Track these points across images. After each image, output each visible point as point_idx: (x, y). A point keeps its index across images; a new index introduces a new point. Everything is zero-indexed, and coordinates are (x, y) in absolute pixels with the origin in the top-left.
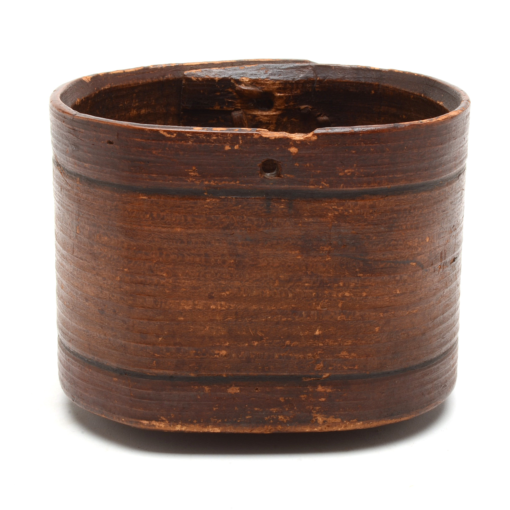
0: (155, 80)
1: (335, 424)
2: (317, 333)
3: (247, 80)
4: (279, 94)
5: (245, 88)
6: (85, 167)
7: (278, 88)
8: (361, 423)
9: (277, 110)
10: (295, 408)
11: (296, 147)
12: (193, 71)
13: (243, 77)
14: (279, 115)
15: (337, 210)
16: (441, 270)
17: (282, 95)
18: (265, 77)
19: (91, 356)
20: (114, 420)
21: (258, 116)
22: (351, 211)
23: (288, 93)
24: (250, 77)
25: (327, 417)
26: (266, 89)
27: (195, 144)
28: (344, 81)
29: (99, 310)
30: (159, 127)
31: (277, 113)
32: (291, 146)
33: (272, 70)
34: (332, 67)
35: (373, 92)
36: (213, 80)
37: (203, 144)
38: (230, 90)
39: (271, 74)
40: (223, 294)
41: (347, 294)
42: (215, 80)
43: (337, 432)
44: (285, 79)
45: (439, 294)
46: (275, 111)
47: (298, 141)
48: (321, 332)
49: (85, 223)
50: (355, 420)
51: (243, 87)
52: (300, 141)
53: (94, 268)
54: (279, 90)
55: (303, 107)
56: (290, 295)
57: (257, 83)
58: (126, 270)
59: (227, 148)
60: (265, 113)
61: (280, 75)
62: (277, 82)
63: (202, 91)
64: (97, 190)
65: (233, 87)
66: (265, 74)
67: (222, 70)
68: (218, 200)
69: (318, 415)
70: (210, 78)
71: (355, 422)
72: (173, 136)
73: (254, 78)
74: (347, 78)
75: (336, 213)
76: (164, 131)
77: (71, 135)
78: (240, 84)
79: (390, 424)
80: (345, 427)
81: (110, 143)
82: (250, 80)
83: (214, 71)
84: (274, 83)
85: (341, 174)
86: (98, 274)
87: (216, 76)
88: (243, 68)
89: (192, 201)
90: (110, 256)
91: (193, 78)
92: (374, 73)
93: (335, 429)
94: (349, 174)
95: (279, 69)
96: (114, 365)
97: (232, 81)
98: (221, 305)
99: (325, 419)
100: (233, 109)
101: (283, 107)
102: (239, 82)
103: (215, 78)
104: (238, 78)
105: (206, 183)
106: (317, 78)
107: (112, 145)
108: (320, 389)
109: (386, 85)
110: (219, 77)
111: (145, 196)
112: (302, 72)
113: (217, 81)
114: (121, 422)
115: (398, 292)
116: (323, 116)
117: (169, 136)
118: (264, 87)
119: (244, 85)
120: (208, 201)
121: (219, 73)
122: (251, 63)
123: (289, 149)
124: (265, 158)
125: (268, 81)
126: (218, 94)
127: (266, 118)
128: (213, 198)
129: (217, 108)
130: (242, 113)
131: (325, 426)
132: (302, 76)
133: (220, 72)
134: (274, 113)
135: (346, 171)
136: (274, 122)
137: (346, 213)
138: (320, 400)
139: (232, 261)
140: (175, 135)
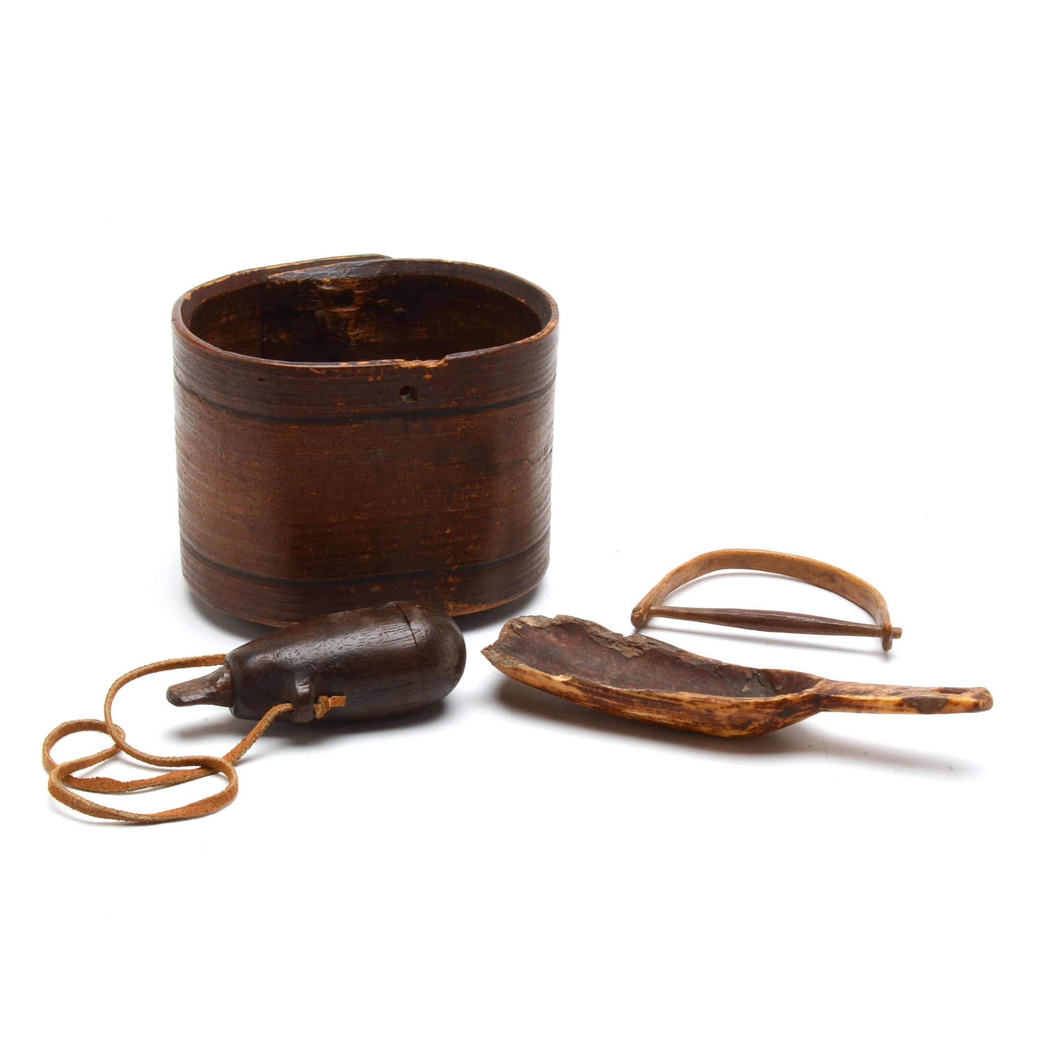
0: (242, 287)
1: (463, 609)
2: (448, 531)
3: (328, 281)
4: (358, 292)
5: (327, 289)
6: (233, 401)
7: (356, 286)
8: (485, 605)
9: (357, 306)
10: (430, 599)
11: (430, 374)
12: (277, 275)
13: (324, 278)
14: (358, 311)
15: (465, 425)
16: (545, 462)
17: (361, 292)
18: (345, 276)
19: (238, 568)
20: (264, 624)
21: (339, 313)
22: (476, 424)
23: (367, 290)
24: (331, 278)
25: (457, 604)
26: (346, 288)
27: (342, 378)
28: (419, 275)
29: (248, 527)
30: (308, 365)
31: (357, 309)
32: (425, 374)
33: (350, 269)
34: (406, 261)
35: (447, 284)
36: (296, 283)
37: (349, 378)
38: (312, 291)
39: (350, 273)
40: (366, 505)
41: (473, 496)
42: (298, 283)
43: (466, 615)
44: (363, 277)
45: (543, 484)
46: (354, 307)
47: (431, 368)
48: (451, 531)
49: (233, 450)
50: (480, 604)
51: (325, 288)
52: (434, 368)
53: (243, 490)
54: (358, 288)
55: (380, 301)
56: (424, 501)
57: (338, 283)
58: (277, 491)
59: (371, 379)
60: (345, 310)
61: (358, 273)
62: (357, 280)
63: (286, 294)
64: (246, 421)
65: (315, 288)
66: (344, 273)
67: (303, 272)
68: (362, 425)
69: (449, 603)
70: (293, 281)
71: (480, 606)
72: (322, 373)
73: (335, 278)
74: (421, 272)
75: (464, 427)
76: (314, 368)
77: (217, 372)
78: (322, 285)
79: (508, 603)
80: (472, 610)
81: (261, 380)
82: (331, 280)
83: (296, 273)
84: (354, 281)
85: (468, 393)
86: (247, 495)
87: (299, 278)
88: (322, 268)
89: (339, 427)
90: (260, 479)
91: (277, 282)
92: (447, 266)
93: (463, 613)
94: (474, 392)
95: (356, 266)
96: (265, 575)
97: (314, 283)
98: (364, 515)
99: (455, 605)
100: (316, 308)
101: (362, 303)
102: (321, 283)
103: (298, 280)
104: (319, 279)
105: (352, 411)
106: (392, 273)
107: (263, 382)
108: (451, 580)
109: (459, 277)
110: (302, 279)
111: (296, 426)
112: (378, 269)
113: (300, 283)
114: (271, 625)
115: (515, 489)
116: (399, 308)
117: (318, 372)
118: (344, 286)
119: (325, 285)
120: (353, 426)
121: (301, 276)
122: (329, 263)
123: (424, 376)
124: (403, 385)
125: (348, 280)
126: (301, 295)
127: (346, 314)
128: (358, 423)
129: (300, 308)
130: (324, 312)
131: (456, 612)
132: (378, 272)
133: (301, 274)
134: (354, 309)
135: (472, 390)
136: (354, 317)
137: (472, 426)
138: (451, 589)
139: (374, 477)
140: (324, 371)
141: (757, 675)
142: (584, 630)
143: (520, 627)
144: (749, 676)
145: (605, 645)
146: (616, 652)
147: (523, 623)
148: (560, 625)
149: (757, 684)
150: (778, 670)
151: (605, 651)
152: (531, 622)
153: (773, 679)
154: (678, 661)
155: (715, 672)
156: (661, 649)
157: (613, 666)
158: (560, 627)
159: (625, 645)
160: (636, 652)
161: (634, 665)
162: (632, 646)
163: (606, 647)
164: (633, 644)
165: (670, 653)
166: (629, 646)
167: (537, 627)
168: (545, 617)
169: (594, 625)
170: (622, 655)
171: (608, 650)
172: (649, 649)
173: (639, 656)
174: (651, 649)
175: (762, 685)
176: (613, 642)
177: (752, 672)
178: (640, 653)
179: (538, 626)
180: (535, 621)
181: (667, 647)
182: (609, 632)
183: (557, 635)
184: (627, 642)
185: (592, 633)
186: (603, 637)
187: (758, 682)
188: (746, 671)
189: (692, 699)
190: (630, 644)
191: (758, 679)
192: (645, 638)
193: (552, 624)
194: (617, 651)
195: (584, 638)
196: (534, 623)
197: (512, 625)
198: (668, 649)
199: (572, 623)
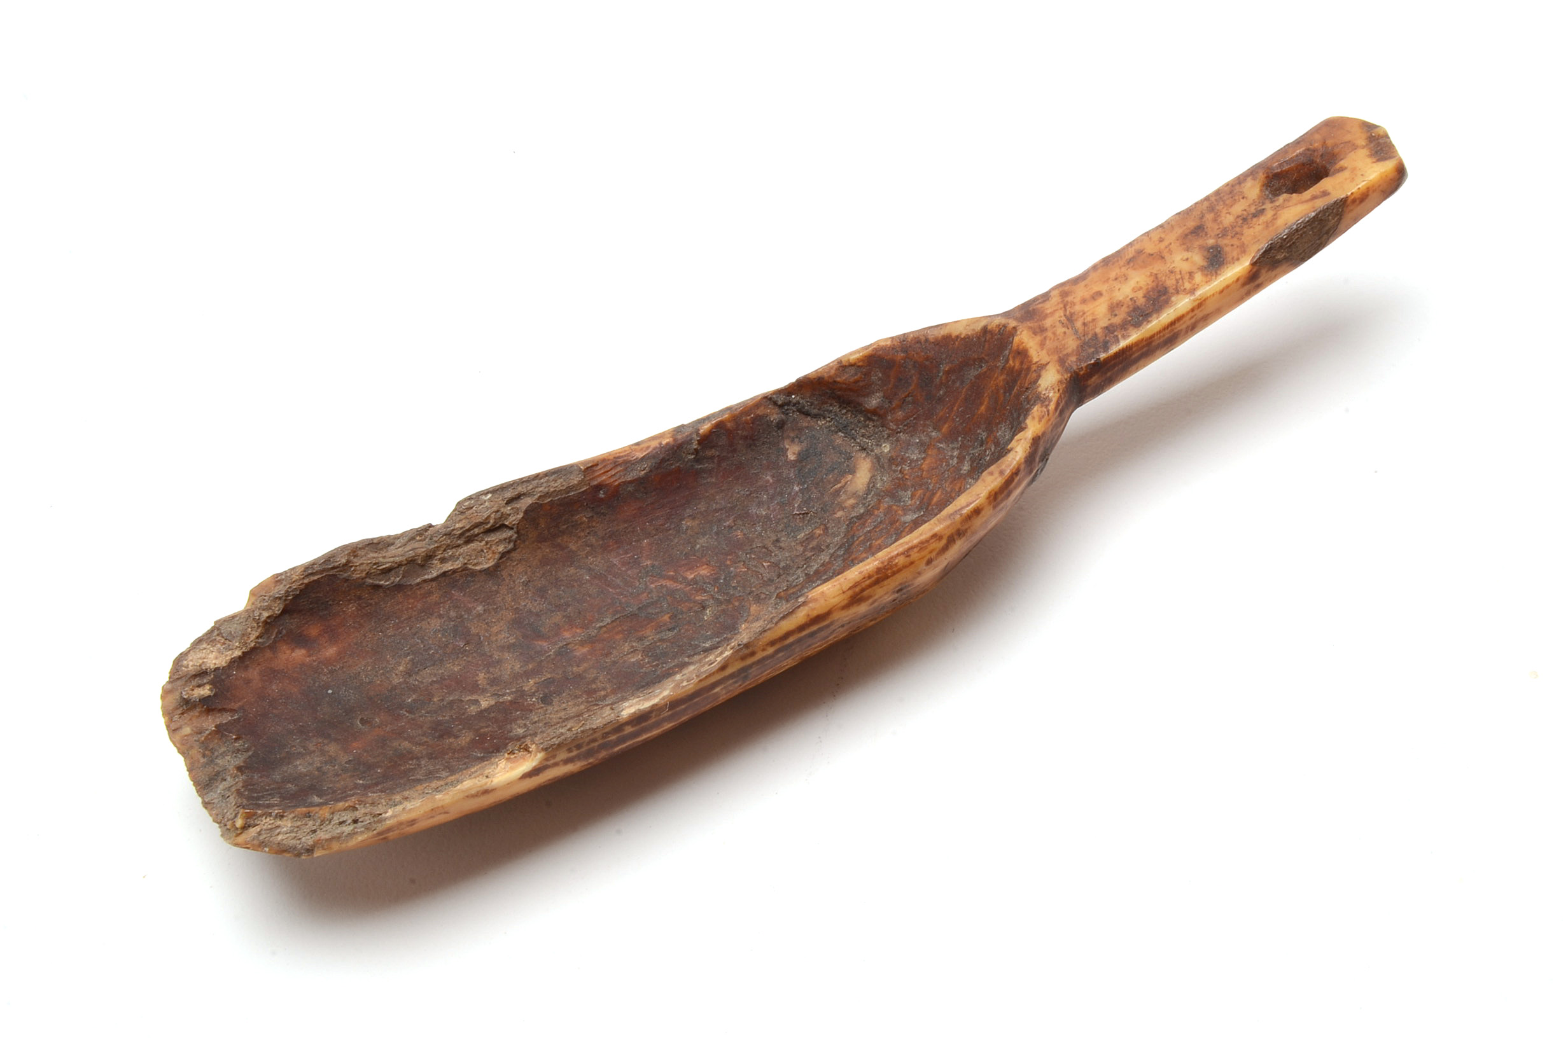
141: (789, 403)
142: (346, 580)
143: (205, 691)
144: (775, 416)
145: (418, 580)
146: (457, 575)
147: (202, 673)
148: (285, 611)
149: (805, 422)
150: (839, 362)
151: (430, 593)
152: (212, 656)
153: (840, 389)
154: (601, 495)
155: (697, 460)
156: (547, 495)
157: (479, 615)
158: (287, 616)
159: (458, 546)
160: (498, 543)
161: (518, 574)
162: (478, 534)
163: (425, 581)
164: (476, 531)
165: (570, 489)
166: (469, 541)
167: (240, 657)
168: (233, 617)
169: (354, 550)
170: (473, 574)
171: (434, 584)
172: (521, 516)
173: (511, 545)
174: (526, 512)
175: (816, 416)
176: (429, 557)
177: (775, 403)
178: (509, 540)
179: (238, 653)
180: (219, 646)
181: (555, 481)
182: (398, 543)
183: (299, 640)
184: (461, 535)
185: (368, 575)
186: (400, 565)
187: (803, 416)
188: (760, 412)
189: (850, 593)
190: (468, 534)
191: (800, 411)
192: (490, 495)
193: (265, 622)
194: (454, 571)
195: (360, 598)
196: (219, 651)
197: (186, 702)
198: (558, 484)
199: (307, 585)
